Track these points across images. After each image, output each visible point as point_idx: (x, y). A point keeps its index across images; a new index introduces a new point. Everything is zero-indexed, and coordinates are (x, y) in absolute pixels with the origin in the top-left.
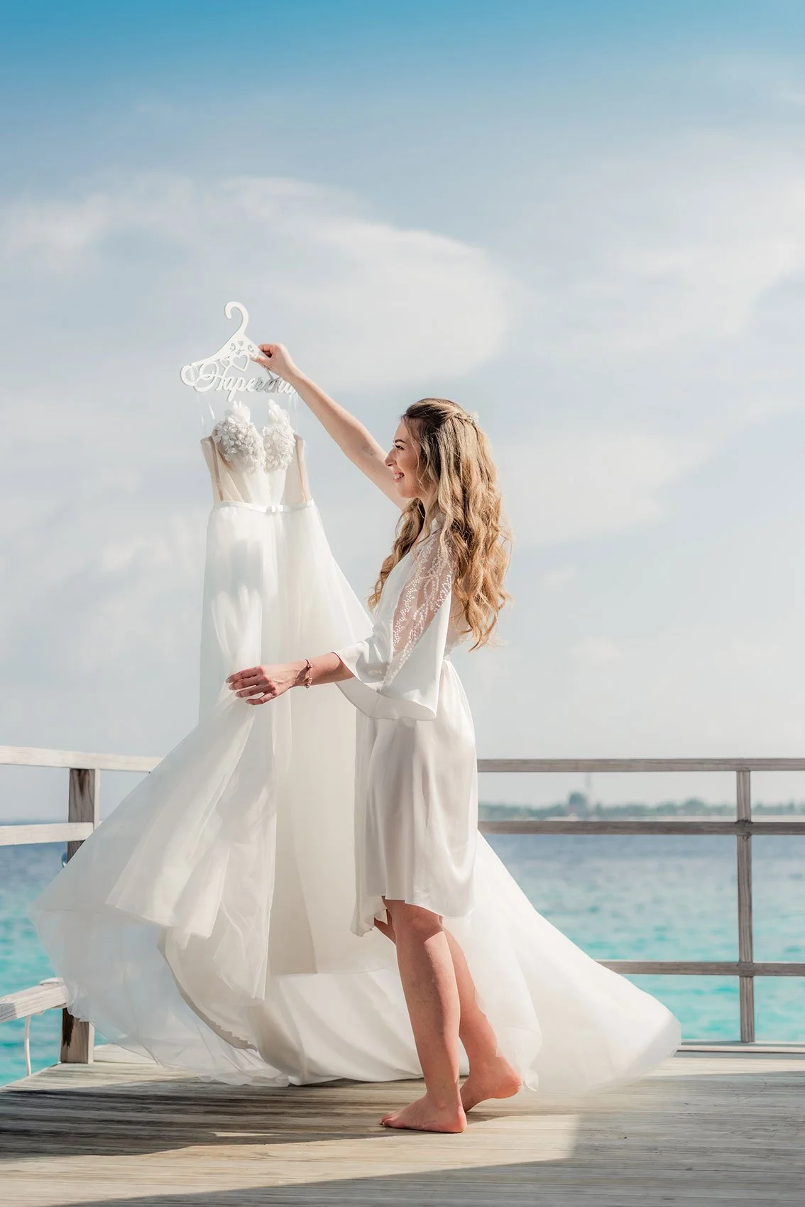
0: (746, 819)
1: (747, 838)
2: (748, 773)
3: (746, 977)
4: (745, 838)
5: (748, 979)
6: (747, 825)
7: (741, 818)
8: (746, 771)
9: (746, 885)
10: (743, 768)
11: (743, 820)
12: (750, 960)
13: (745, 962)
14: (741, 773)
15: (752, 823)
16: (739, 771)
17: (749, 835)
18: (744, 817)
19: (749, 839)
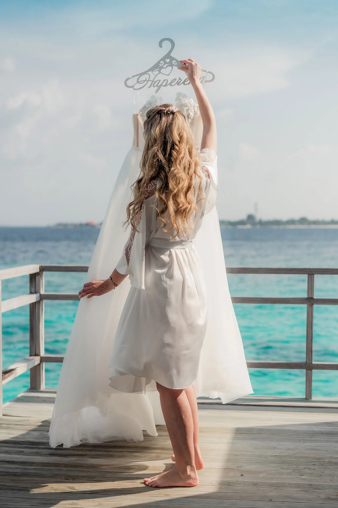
0: (311, 297)
1: (312, 306)
2: (313, 276)
3: (309, 370)
4: (311, 306)
5: (310, 371)
6: (312, 300)
7: (309, 297)
8: (312, 275)
9: (310, 328)
10: (311, 273)
11: (310, 298)
12: (311, 362)
13: (309, 363)
14: (310, 276)
15: (314, 299)
16: (309, 275)
17: (312, 305)
18: (310, 296)
19: (312, 307)
